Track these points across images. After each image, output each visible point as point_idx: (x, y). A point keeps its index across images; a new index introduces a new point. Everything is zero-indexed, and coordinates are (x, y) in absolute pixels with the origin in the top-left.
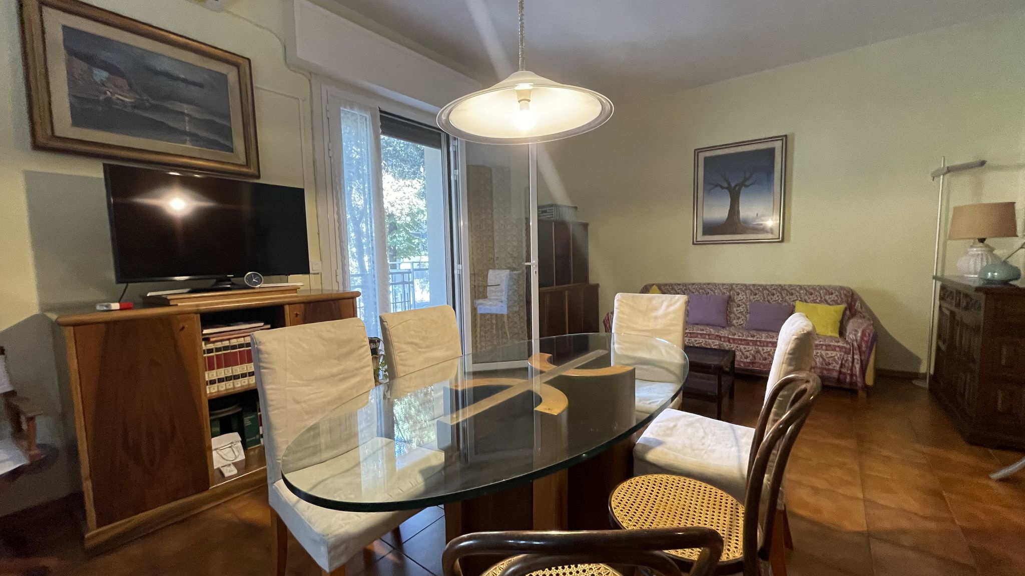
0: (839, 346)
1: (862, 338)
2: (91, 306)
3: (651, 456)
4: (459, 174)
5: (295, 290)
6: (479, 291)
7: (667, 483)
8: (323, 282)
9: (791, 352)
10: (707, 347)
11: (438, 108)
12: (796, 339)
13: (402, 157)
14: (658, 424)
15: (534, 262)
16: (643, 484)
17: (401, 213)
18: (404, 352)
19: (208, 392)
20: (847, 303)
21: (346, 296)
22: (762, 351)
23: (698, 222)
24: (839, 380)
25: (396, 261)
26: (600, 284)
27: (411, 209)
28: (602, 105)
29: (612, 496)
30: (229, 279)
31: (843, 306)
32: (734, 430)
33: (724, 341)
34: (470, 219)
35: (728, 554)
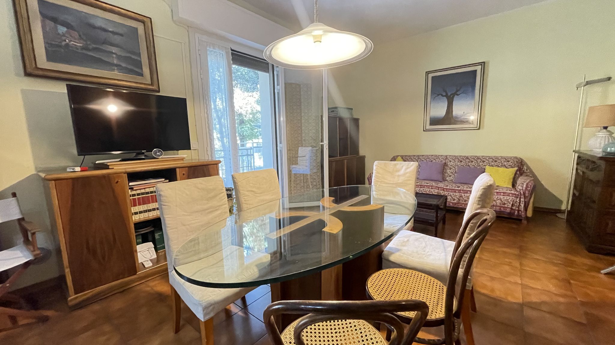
0: (511, 193)
1: (526, 188)
2: (64, 169)
3: (392, 258)
4: (280, 88)
5: (182, 159)
6: (293, 160)
7: (402, 273)
8: (199, 155)
9: (480, 196)
10: (430, 193)
11: (265, 47)
12: (483, 189)
13: (246, 78)
14: (398, 239)
15: (326, 143)
16: (387, 274)
17: (247, 113)
18: (246, 196)
19: (134, 219)
20: (518, 166)
21: (213, 163)
22: (463, 196)
23: (427, 118)
24: (510, 213)
25: (244, 142)
26: (366, 156)
27: (252, 110)
28: (366, 44)
29: (368, 281)
30: (143, 153)
31: (516, 169)
32: (443, 243)
33: (441, 190)
34: (287, 117)
35: (436, 315)
